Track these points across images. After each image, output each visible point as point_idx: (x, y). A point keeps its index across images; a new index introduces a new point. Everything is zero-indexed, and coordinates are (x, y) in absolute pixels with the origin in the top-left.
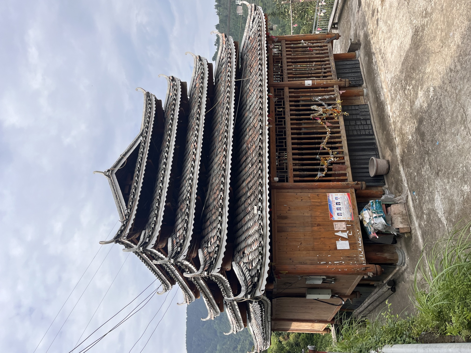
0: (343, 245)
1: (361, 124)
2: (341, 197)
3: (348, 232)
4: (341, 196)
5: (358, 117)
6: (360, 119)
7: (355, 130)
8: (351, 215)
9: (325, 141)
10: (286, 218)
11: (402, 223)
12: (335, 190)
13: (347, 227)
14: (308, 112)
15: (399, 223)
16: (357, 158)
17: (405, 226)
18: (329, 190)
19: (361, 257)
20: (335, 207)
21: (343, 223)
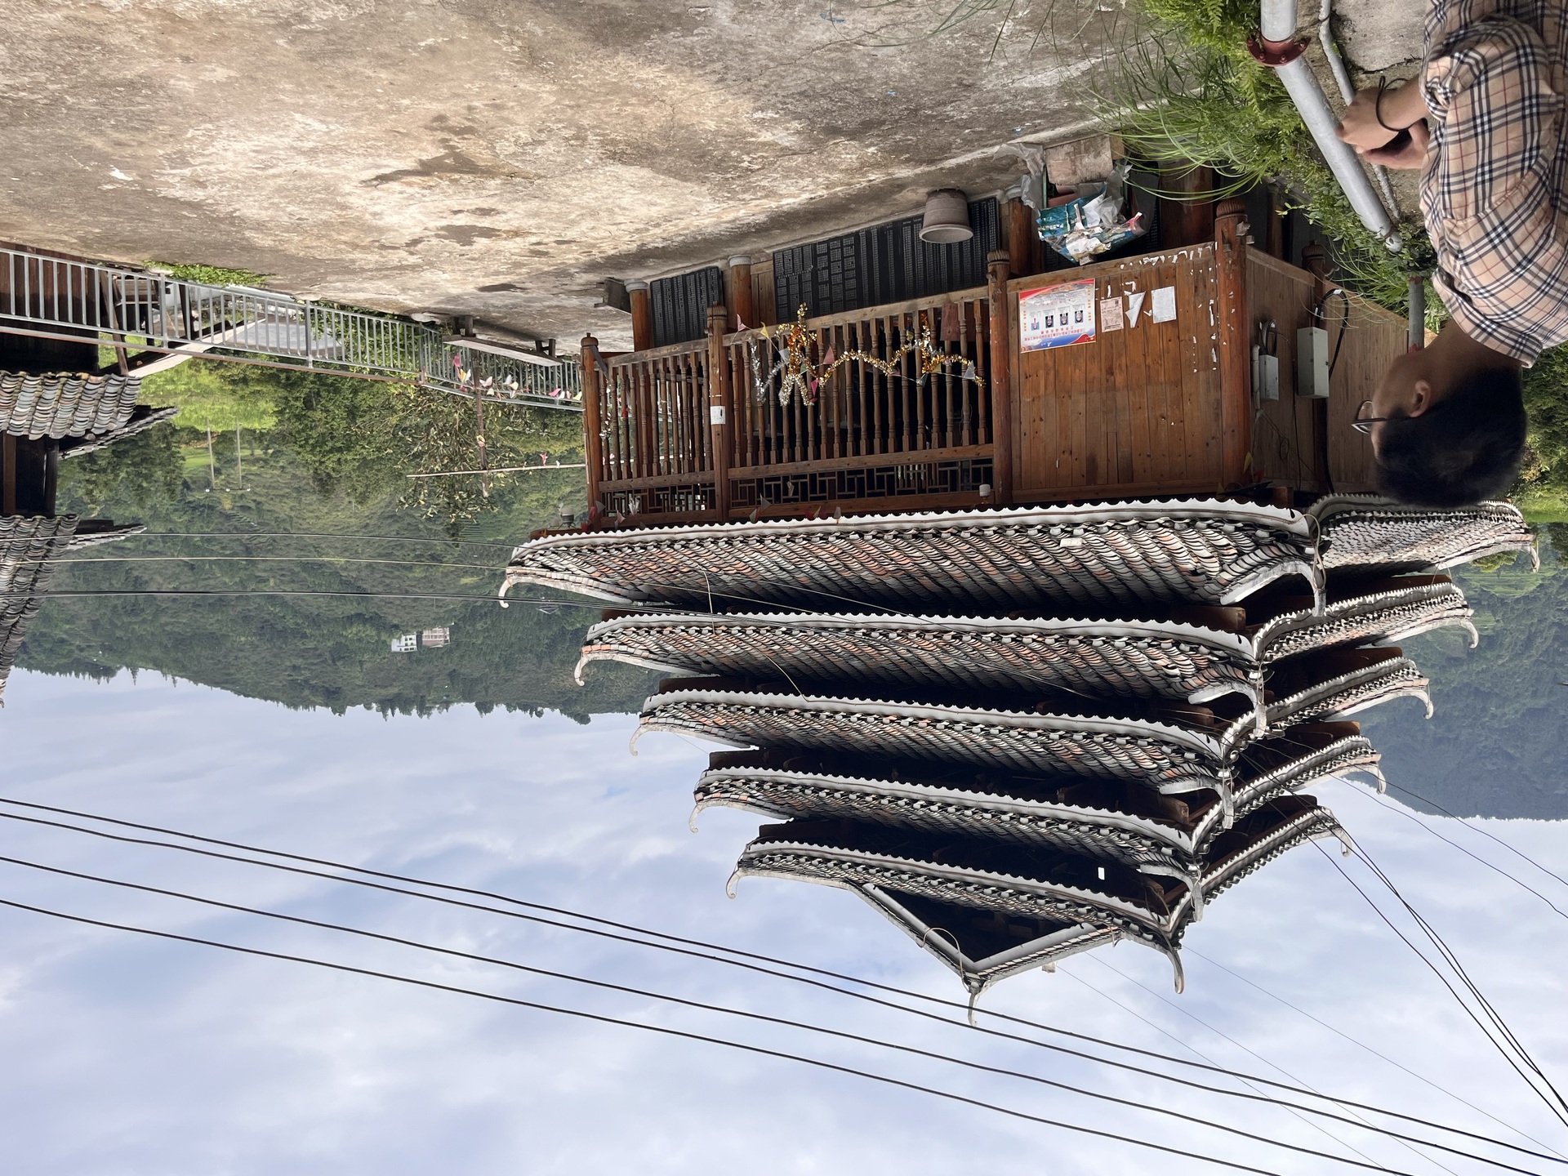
0: (1164, 304)
1: (829, 268)
2: (1032, 314)
3: (1126, 293)
4: (1028, 316)
5: (808, 276)
6: (815, 273)
7: (844, 284)
8: (1081, 286)
9: (875, 363)
10: (1092, 461)
11: (1098, 154)
12: (1013, 332)
13: (1113, 296)
14: (797, 412)
15: (1099, 160)
16: (921, 275)
17: (1108, 144)
18: (1013, 347)
19: (1196, 255)
20: (1058, 331)
21: (1102, 305)
